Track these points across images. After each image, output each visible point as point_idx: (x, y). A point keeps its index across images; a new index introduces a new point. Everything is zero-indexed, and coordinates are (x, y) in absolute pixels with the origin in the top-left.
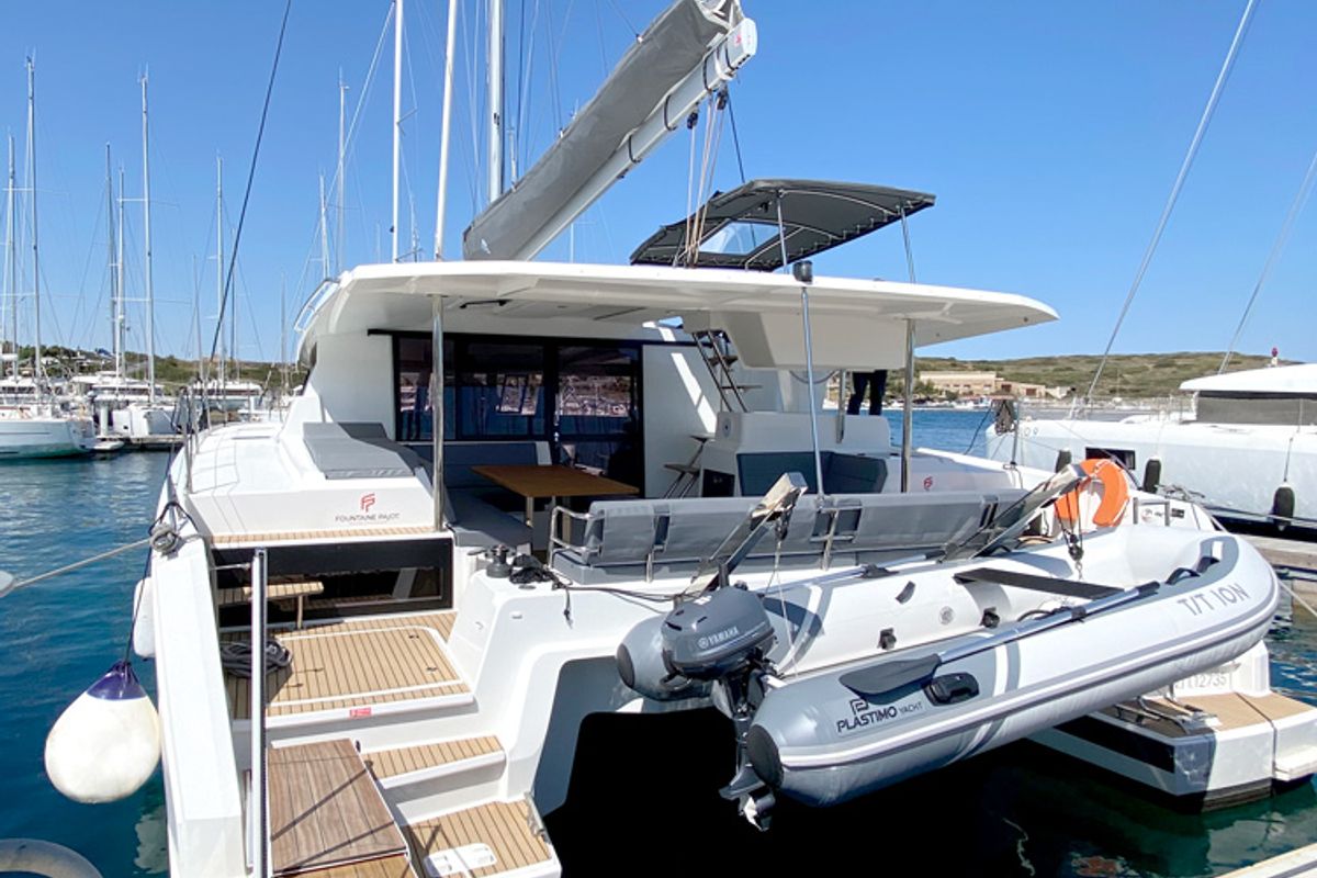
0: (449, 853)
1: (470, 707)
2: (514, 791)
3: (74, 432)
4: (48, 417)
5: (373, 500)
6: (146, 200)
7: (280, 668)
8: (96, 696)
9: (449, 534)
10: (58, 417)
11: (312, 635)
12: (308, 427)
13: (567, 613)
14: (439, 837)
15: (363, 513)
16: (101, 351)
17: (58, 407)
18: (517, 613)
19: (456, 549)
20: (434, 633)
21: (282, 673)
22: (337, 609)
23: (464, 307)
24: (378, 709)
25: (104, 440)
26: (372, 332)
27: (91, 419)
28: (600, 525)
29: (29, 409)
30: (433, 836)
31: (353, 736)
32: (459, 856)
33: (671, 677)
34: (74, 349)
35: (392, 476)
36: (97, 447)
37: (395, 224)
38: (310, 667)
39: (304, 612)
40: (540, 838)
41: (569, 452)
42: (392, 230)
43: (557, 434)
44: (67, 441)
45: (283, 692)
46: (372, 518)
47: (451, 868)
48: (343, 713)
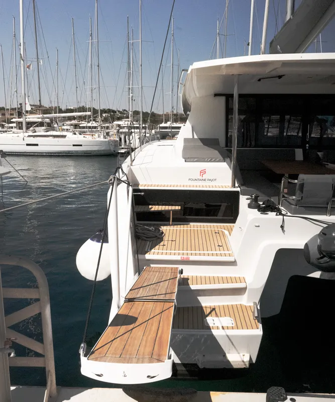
0: (216, 319)
1: (233, 263)
2: (250, 301)
3: (111, 145)
4: (102, 139)
5: (205, 172)
6: (140, 40)
7: (159, 238)
8: (93, 241)
9: (238, 189)
10: (106, 138)
11: (175, 228)
12: (186, 140)
13: (282, 227)
14: (213, 313)
15: (201, 178)
16: (124, 110)
17: (105, 134)
18: (257, 225)
19: (241, 196)
20: (226, 232)
21: (159, 240)
22: (187, 219)
23: (259, 80)
24: (192, 258)
25: (123, 148)
26: (216, 95)
27: (118, 139)
28: (302, 186)
29: (95, 135)
30: (210, 313)
31: (180, 267)
32: (220, 321)
33: (322, 258)
34: (116, 110)
35: (214, 161)
36: (119, 151)
37: (250, 41)
38: (170, 239)
39: (173, 218)
40: (256, 321)
41: (320, 156)
42: (248, 45)
43: (307, 145)
44: (108, 149)
45: (157, 247)
46: (205, 180)
47: (214, 324)
48: (178, 258)
